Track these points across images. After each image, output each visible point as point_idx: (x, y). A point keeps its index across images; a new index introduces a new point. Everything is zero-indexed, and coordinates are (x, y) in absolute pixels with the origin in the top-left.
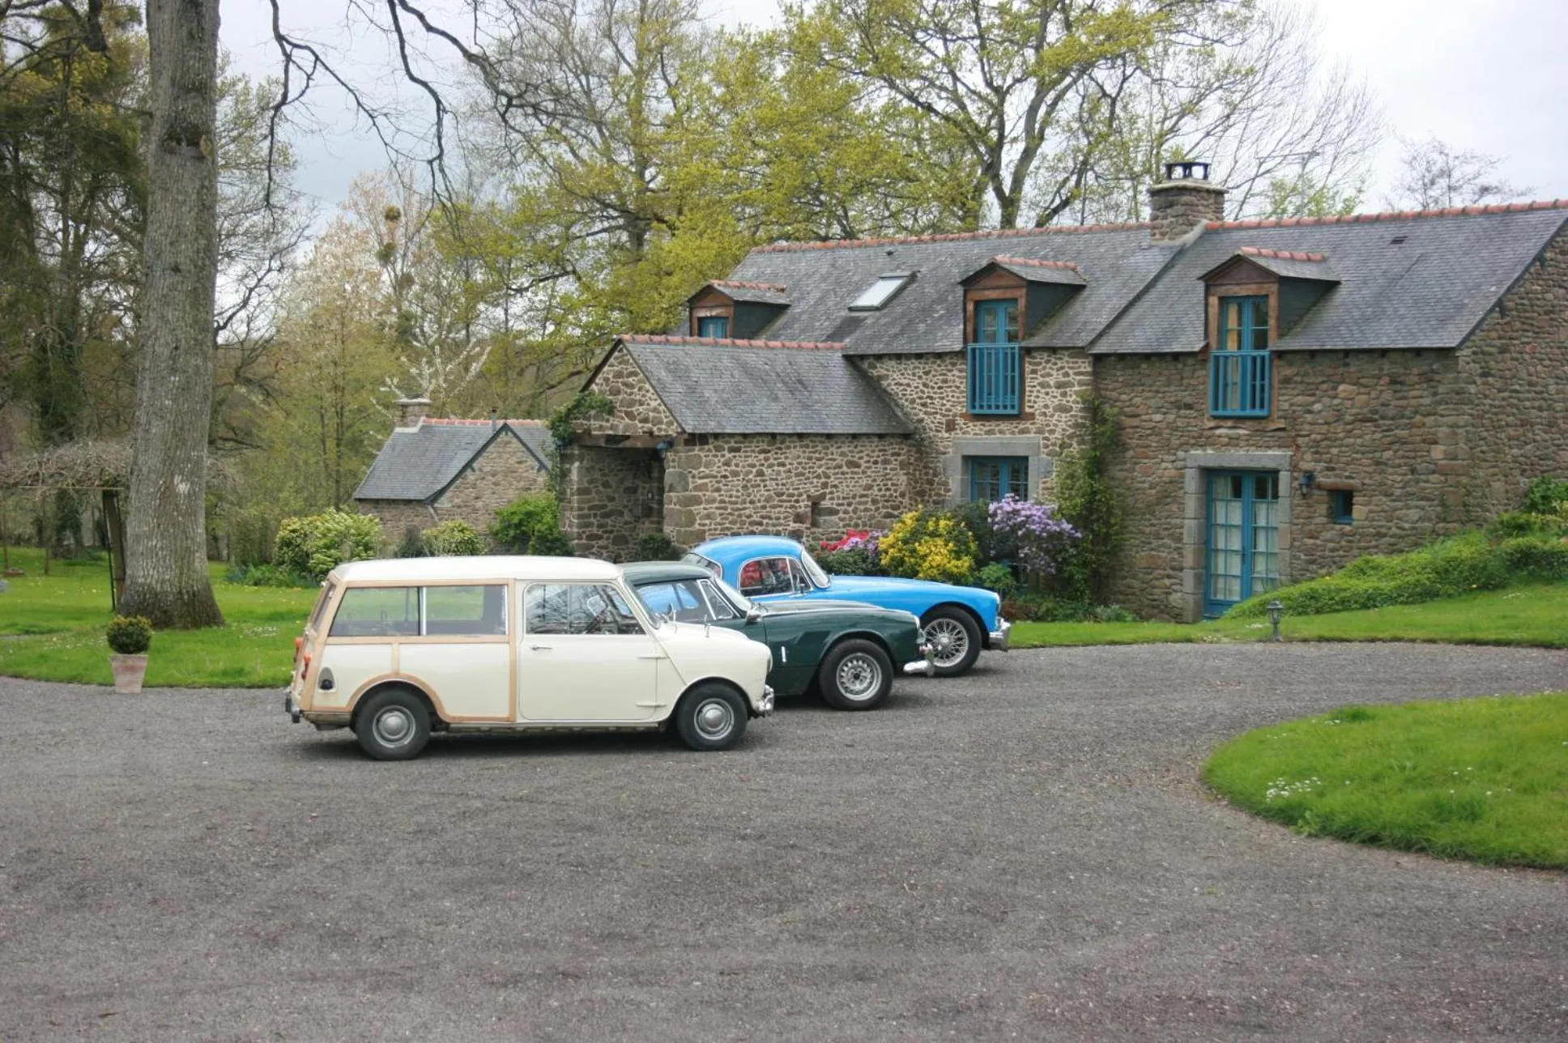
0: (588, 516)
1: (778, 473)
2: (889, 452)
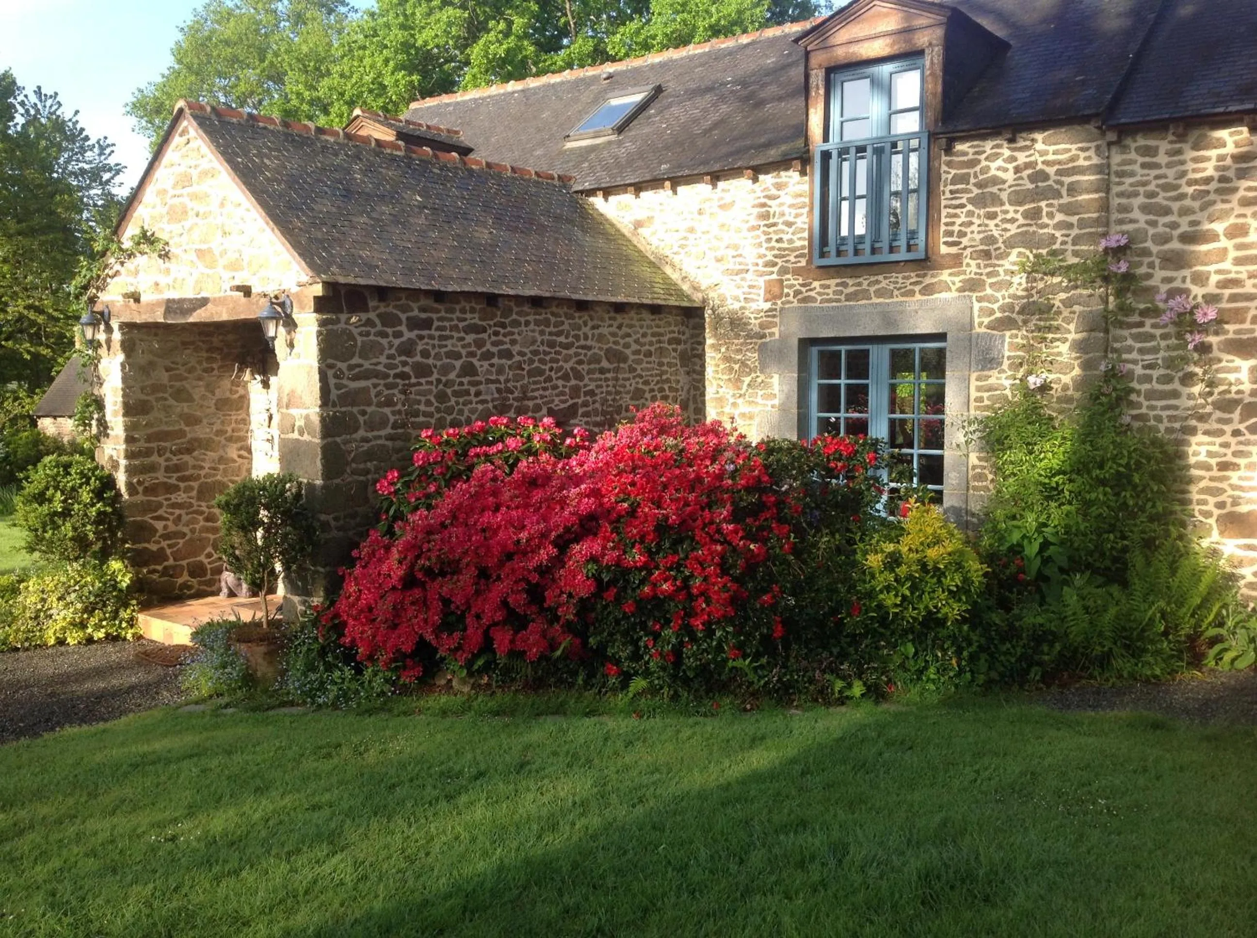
0: (148, 453)
1: (500, 371)
2: (666, 338)
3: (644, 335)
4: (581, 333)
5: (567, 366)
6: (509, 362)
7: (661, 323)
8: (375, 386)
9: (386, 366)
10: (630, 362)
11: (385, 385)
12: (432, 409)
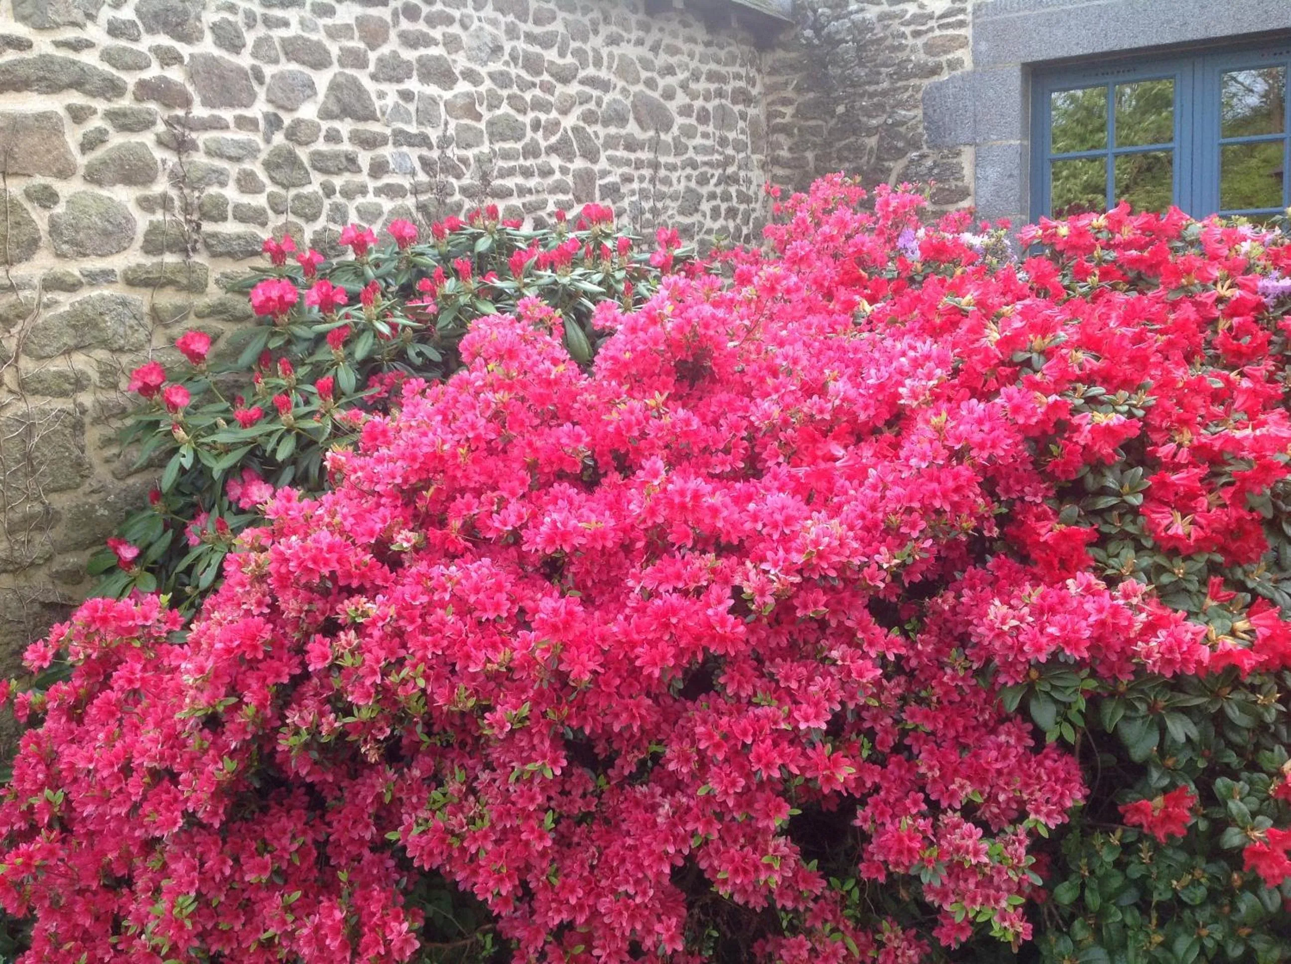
1: (428, 114)
2: (729, 88)
3: (696, 77)
4: (587, 47)
5: (569, 122)
6: (448, 95)
7: (722, 54)
8: (78, 115)
9: (108, 56)
10: (675, 130)
11: (111, 115)
12: (260, 201)
